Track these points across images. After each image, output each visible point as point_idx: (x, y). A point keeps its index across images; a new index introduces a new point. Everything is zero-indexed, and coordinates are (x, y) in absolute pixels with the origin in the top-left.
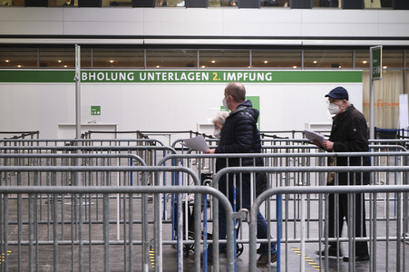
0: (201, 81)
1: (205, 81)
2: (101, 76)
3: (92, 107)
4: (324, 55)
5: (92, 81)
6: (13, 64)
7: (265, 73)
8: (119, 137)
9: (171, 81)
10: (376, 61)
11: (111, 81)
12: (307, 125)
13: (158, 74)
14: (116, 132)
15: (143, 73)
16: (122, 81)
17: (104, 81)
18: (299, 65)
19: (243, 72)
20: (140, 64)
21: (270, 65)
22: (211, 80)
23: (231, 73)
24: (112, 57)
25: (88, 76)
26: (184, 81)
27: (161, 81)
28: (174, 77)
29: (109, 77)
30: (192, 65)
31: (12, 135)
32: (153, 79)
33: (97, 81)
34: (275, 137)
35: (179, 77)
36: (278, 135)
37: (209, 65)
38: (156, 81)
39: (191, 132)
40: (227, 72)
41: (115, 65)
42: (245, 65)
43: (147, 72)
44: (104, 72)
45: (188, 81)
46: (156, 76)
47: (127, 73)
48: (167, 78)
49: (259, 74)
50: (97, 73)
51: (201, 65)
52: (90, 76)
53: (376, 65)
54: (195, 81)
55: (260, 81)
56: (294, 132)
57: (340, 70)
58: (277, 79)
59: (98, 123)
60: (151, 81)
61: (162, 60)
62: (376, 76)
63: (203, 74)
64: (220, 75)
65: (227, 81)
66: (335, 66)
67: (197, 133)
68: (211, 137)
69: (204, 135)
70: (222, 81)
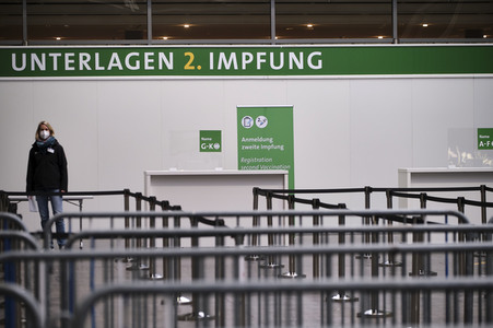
0: (156, 72)
1: (165, 71)
7: (307, 51)
9: (85, 73)
12: (402, 172)
13: (55, 56)
15: (19, 53)
18: (388, 32)
19: (254, 51)
20: (13, 34)
21: (319, 33)
22: (179, 70)
23: (228, 52)
26: (115, 71)
27: (62, 72)
28: (92, 63)
30: (137, 34)
32: (43, 67)
34: (316, 203)
35: (104, 62)
36: (323, 198)
37: (178, 34)
38: (49, 72)
39: (126, 193)
40: (217, 52)
42: (263, 33)
43: (29, 52)
45: (126, 72)
46: (49, 61)
48: (76, 65)
49: (292, 55)
51: (157, 34)
54: (142, 72)
55: (296, 71)
56: (368, 190)
58: (335, 65)
60: (38, 72)
61: (66, 22)
63: (162, 55)
64: (201, 58)
65: (216, 72)
66: (474, 34)
67: (139, 196)
68: (165, 205)
69: (153, 201)
70: (206, 71)
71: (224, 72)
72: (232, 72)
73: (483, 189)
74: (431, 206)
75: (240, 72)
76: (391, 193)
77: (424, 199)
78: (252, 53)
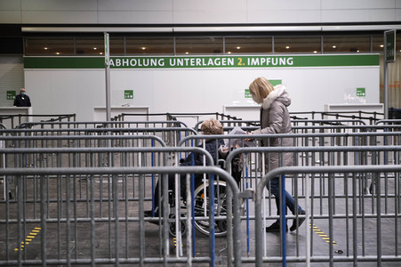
0: (227, 66)
1: (230, 66)
2: (133, 62)
3: (126, 91)
4: (344, 40)
5: (126, 67)
6: (52, 51)
7: (287, 58)
8: (151, 119)
9: (199, 66)
10: (390, 44)
11: (143, 67)
12: (326, 106)
13: (187, 60)
14: (148, 115)
15: (173, 58)
16: (154, 67)
17: (137, 67)
18: (319, 50)
19: (266, 58)
20: (170, 51)
21: (291, 50)
22: (236, 65)
23: (255, 58)
24: (144, 45)
25: (121, 62)
26: (210, 66)
27: (189, 66)
28: (201, 63)
29: (141, 63)
30: (218, 51)
31: (49, 118)
32: (182, 64)
33: (130, 67)
34: (295, 118)
35: (206, 62)
36: (298, 116)
37: (235, 51)
38: (184, 66)
39: (217, 114)
40: (251, 58)
41: (147, 52)
42: (268, 50)
43: (176, 58)
44: (137, 59)
45: (215, 66)
46: (185, 62)
47: (158, 59)
48: (195, 63)
49: (281, 59)
50: (130, 59)
51: (227, 51)
52: (124, 62)
53: (390, 48)
54: (221, 66)
55: (282, 65)
56: (313, 113)
57: (358, 54)
58: (298, 63)
59: (131, 106)
60: (180, 66)
61: (191, 46)
62: (390, 59)
63: (229, 59)
64: (245, 60)
65: (250, 66)
66: (354, 50)
67: (222, 115)
68: (235, 118)
69: (229, 117)
70: (246, 66)
71: (254, 66)
72: (257, 66)
73: (360, 112)
74: (340, 119)
75: (260, 66)
76: (323, 114)
77: (337, 116)
78: (265, 58)
